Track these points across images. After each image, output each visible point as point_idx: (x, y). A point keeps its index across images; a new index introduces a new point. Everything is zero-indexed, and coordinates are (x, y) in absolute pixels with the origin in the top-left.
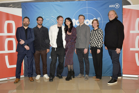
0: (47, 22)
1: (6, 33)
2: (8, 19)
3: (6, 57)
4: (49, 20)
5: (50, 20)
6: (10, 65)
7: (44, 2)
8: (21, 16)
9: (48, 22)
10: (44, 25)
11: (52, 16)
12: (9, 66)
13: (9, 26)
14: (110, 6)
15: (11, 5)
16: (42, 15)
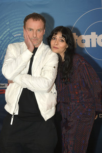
4: (19, 36)
16: (5, 25)
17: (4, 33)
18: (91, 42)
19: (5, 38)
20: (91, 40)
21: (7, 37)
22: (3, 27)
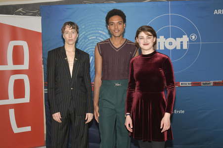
0: (89, 43)
1: (10, 66)
2: (14, 38)
3: (12, 112)
5: (96, 39)
6: (19, 126)
7: (85, 3)
8: (41, 32)
9: (93, 43)
10: (86, 48)
11: (101, 32)
12: (16, 130)
13: (17, 51)
14: (216, 12)
15: (20, 10)
18: (159, 45)
20: (159, 43)
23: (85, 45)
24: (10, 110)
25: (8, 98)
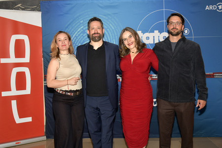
1: (12, 59)
3: (14, 103)
6: (21, 117)
8: (40, 25)
12: (18, 120)
15: (19, 5)
16: (79, 24)
17: (78, 30)
18: (154, 39)
19: (79, 35)
20: (154, 37)
21: (80, 34)
22: (78, 25)
23: (83, 39)
24: (12, 101)
25: (10, 90)
